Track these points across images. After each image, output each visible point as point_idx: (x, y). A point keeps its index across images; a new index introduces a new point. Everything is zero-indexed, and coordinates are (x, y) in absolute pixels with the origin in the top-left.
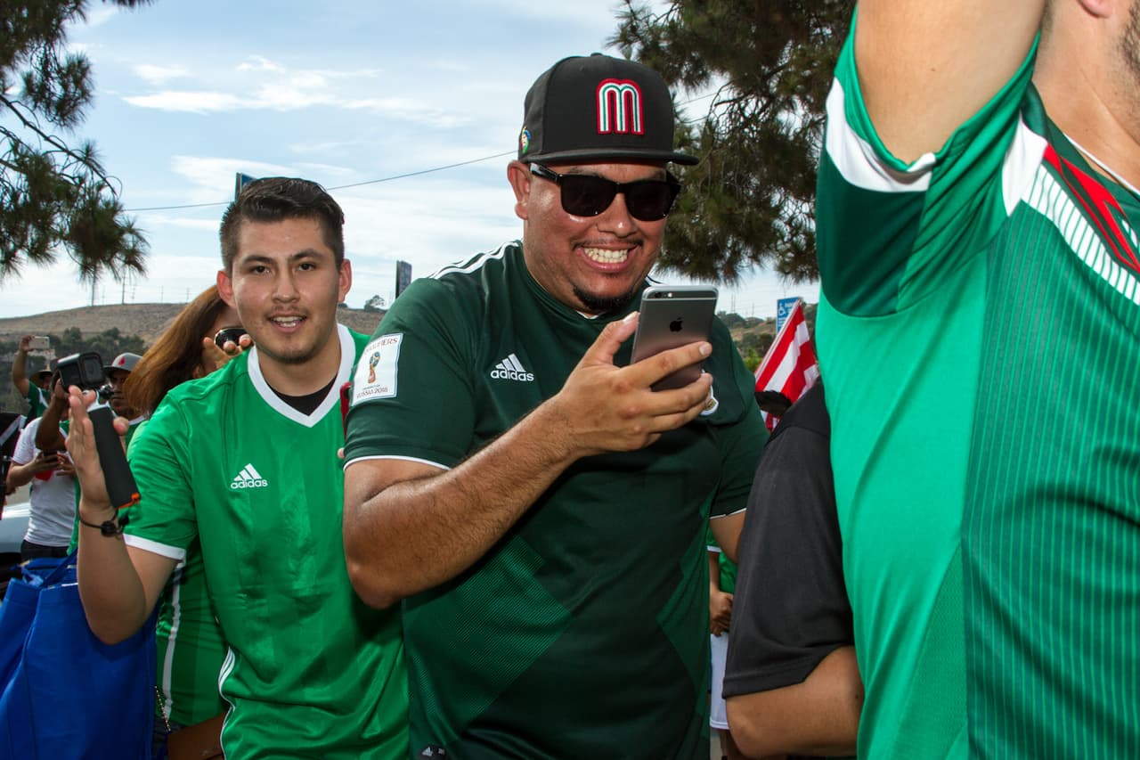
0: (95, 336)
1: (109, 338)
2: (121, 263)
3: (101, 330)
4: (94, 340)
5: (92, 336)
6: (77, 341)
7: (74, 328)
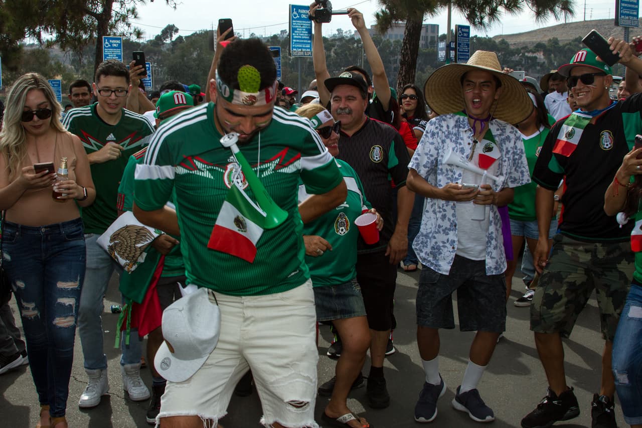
0: (568, 42)
1: (577, 43)
2: (560, 9)
3: (571, 38)
4: (567, 44)
5: (566, 42)
6: (556, 46)
7: (554, 38)
